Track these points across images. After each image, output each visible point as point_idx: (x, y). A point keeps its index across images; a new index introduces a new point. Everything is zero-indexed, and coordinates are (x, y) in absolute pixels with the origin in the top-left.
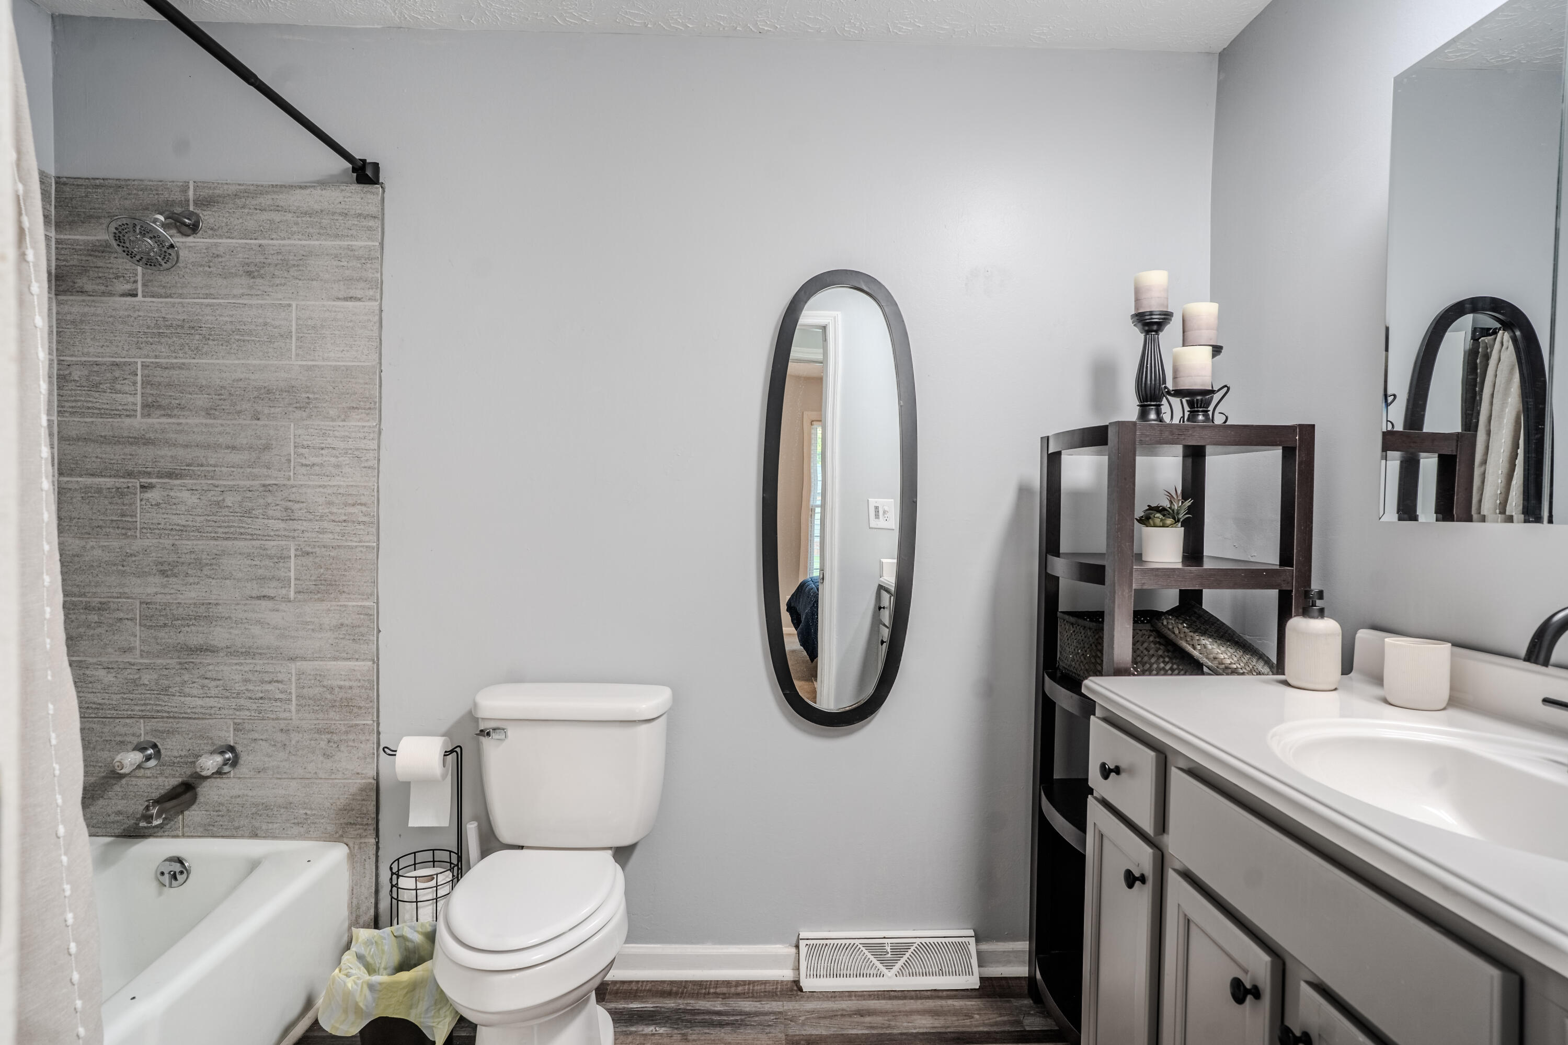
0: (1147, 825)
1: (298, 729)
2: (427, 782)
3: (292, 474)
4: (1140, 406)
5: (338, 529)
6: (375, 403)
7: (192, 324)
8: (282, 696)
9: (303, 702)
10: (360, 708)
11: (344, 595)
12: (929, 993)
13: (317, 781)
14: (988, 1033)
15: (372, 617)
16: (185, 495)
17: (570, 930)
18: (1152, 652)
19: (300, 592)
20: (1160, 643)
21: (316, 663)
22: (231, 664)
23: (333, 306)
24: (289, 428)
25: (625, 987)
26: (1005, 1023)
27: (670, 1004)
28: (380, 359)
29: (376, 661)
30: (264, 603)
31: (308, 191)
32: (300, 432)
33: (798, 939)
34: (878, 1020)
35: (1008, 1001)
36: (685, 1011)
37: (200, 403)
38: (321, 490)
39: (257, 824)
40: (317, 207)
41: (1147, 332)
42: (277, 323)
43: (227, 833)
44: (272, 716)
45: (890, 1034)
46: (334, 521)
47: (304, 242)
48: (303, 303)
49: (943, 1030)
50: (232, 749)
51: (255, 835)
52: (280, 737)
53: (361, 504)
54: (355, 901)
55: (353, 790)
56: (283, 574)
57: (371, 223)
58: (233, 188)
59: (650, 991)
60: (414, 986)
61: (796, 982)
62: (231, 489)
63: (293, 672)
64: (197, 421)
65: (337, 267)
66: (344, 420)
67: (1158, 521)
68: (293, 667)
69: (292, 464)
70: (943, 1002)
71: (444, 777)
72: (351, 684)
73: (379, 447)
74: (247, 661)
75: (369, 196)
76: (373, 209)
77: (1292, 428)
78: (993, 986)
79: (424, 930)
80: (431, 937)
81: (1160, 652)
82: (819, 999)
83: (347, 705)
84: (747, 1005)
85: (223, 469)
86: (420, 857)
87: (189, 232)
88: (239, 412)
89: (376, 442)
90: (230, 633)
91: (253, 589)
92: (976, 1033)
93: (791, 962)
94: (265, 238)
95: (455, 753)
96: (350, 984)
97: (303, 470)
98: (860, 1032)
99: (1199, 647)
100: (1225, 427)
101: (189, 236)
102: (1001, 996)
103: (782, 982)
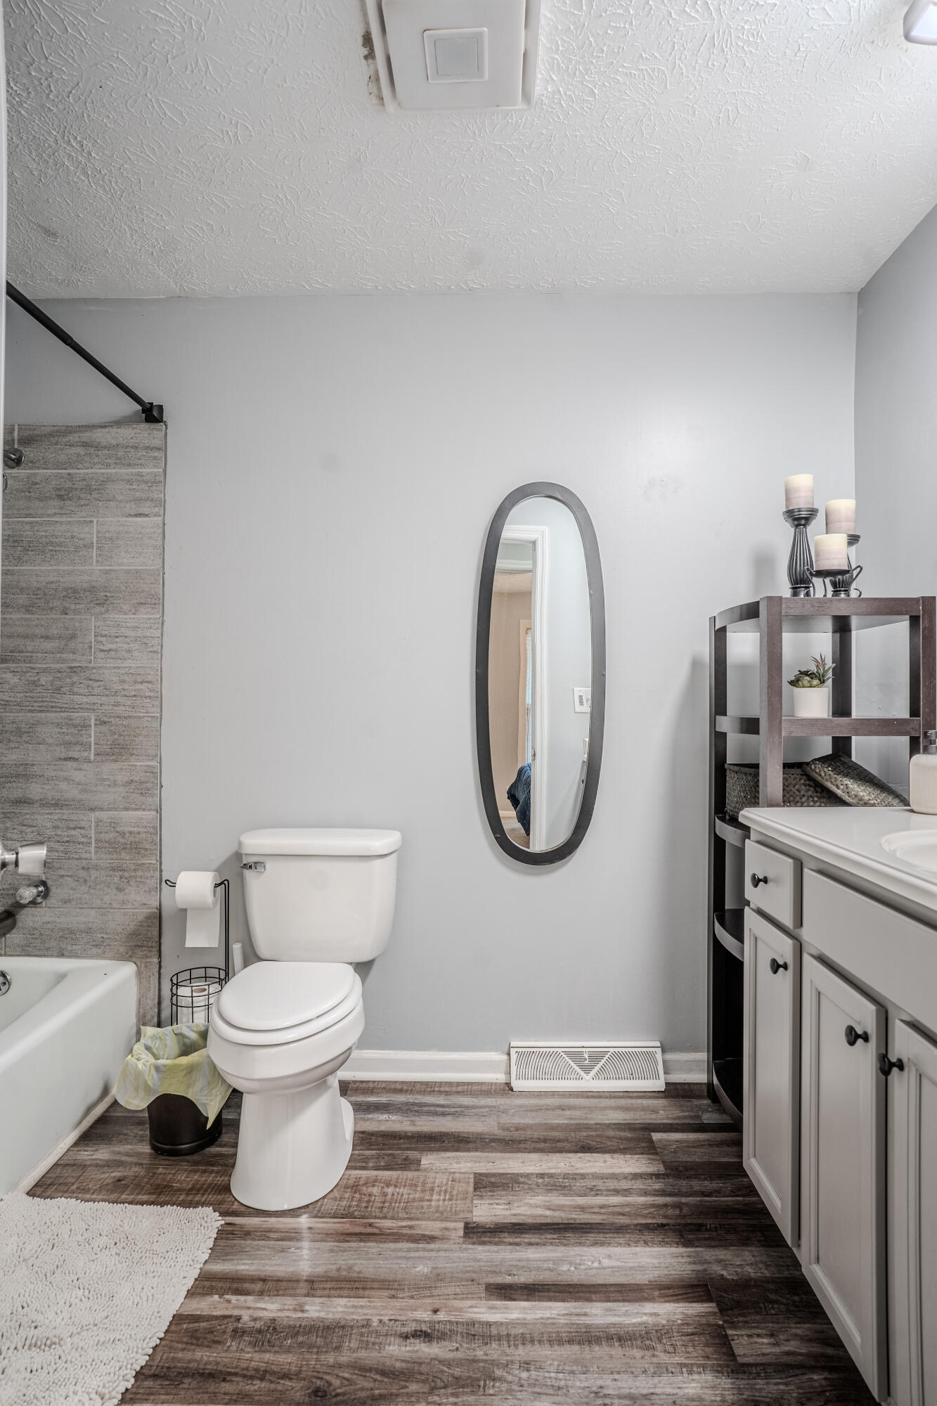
0: (787, 921)
1: (96, 867)
2: (201, 909)
3: (92, 658)
4: (793, 588)
5: (129, 703)
6: (159, 599)
7: (15, 539)
8: (83, 840)
9: (100, 845)
10: (146, 849)
11: (134, 757)
12: (621, 1094)
13: (112, 911)
14: (671, 1124)
15: (155, 774)
16: (9, 676)
17: (318, 1017)
18: (802, 793)
19: (98, 754)
20: (810, 785)
21: (110, 812)
22: (43, 814)
23: (126, 521)
24: (91, 620)
25: (364, 1085)
26: (685, 1117)
27: (401, 1098)
28: (163, 563)
29: (159, 811)
30: (70, 763)
31: (107, 430)
32: (99, 623)
33: (510, 1047)
34: (577, 1113)
35: (689, 1101)
36: (414, 1104)
37: (21, 602)
38: (116, 670)
39: (63, 946)
40: (114, 442)
41: (797, 526)
42: (82, 536)
43: (40, 953)
44: (76, 857)
45: (586, 1124)
46: (126, 696)
47: (103, 471)
48: (102, 519)
49: (632, 1122)
50: (44, 883)
51: (61, 955)
52: (82, 874)
53: (147, 682)
54: (141, 1011)
55: (141, 918)
56: (85, 740)
57: (156, 454)
58: (49, 429)
59: (384, 1088)
60: (191, 1069)
61: (508, 1084)
62: (45, 671)
63: (93, 820)
64: (19, 616)
65: (129, 490)
66: (134, 614)
67: (806, 683)
68: (93, 816)
69: (93, 650)
70: (634, 1101)
71: (215, 904)
72: (139, 829)
73: (162, 635)
74: (57, 811)
75: (155, 432)
76: (157, 442)
77: (917, 600)
78: (677, 1089)
79: (198, 1029)
80: (204, 1035)
81: (810, 793)
82: (526, 1097)
83: (136, 848)
84: (466, 1101)
85: (38, 654)
86: (195, 973)
87: (14, 465)
88: (52, 609)
89: (160, 631)
90: (43, 788)
91: (61, 752)
92: (660, 1124)
93: (503, 1067)
94: (73, 468)
95: (223, 885)
96: (140, 1066)
97: (102, 655)
98: (561, 1122)
99: (842, 787)
100: (860, 599)
101: (14, 468)
102: (683, 1097)
103: (496, 1083)
